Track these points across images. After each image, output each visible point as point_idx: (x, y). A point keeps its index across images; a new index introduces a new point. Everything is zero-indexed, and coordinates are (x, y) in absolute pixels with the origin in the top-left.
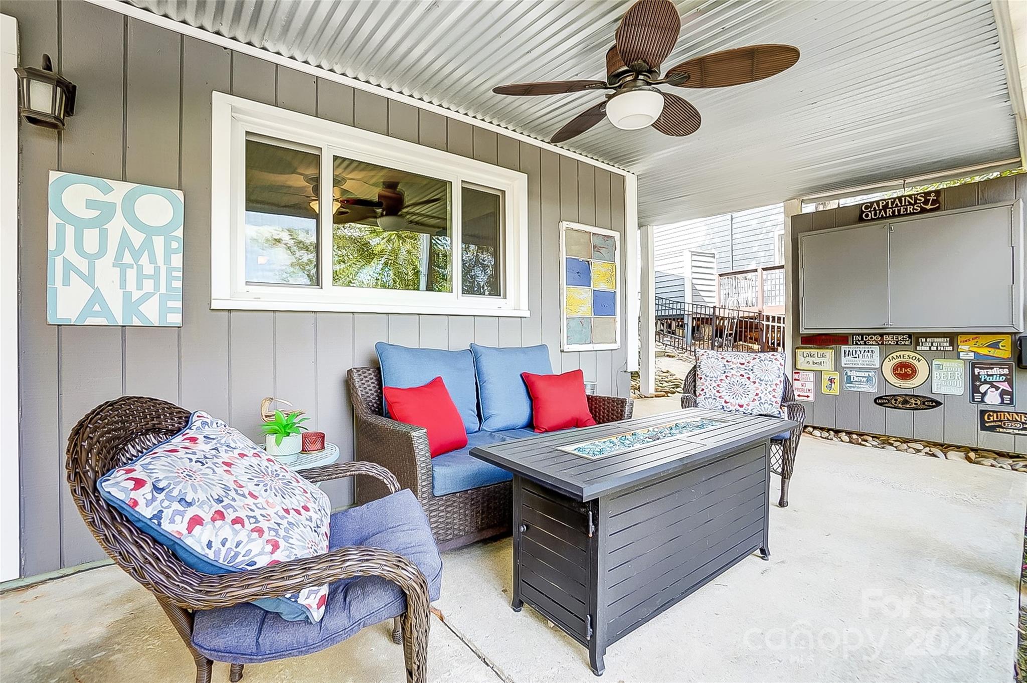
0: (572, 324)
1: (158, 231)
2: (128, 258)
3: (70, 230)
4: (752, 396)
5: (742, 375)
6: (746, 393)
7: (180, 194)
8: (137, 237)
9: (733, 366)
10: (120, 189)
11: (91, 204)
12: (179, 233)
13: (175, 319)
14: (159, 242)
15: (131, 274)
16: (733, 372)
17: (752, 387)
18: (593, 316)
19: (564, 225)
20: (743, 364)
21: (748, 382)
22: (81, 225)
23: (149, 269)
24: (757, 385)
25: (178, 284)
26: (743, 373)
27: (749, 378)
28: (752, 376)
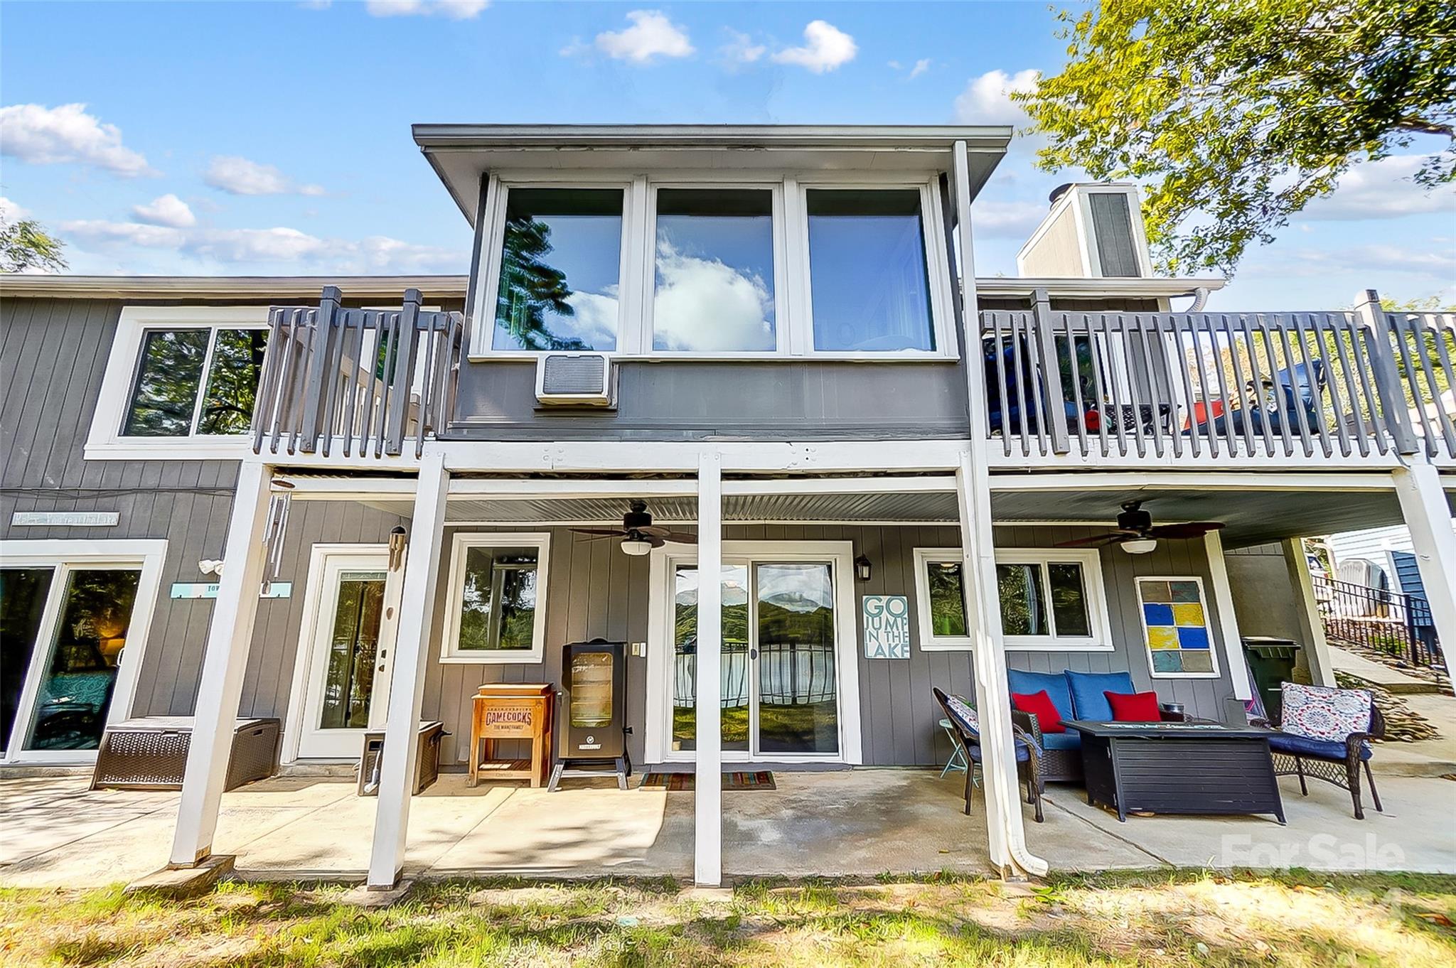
0: (1157, 656)
1: (898, 616)
2: (889, 629)
3: (870, 619)
4: (1332, 726)
5: (1323, 707)
6: (1326, 722)
7: (905, 598)
8: (892, 620)
9: (1315, 698)
10: (885, 599)
11: (876, 607)
12: (906, 616)
13: (907, 655)
14: (899, 620)
15: (891, 635)
16: (1314, 704)
17: (1332, 718)
18: (1181, 649)
19: (1138, 579)
20: (1325, 698)
21: (1328, 714)
22: (873, 616)
23: (896, 634)
24: (1337, 716)
25: (907, 639)
26: (1324, 705)
27: (1329, 710)
28: (1332, 708)
